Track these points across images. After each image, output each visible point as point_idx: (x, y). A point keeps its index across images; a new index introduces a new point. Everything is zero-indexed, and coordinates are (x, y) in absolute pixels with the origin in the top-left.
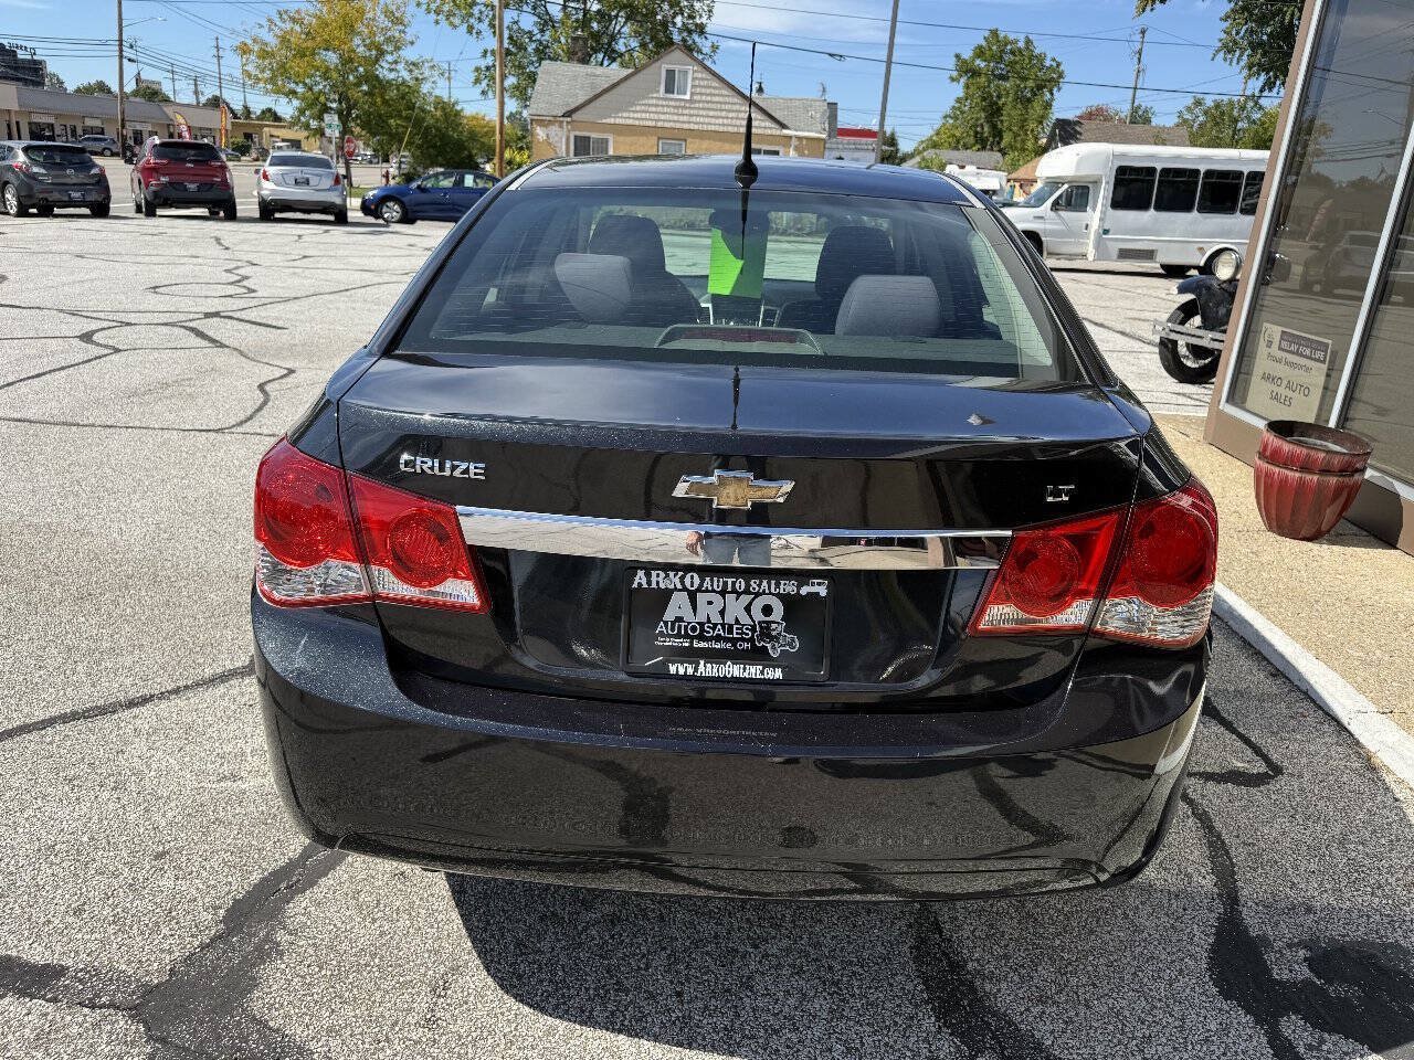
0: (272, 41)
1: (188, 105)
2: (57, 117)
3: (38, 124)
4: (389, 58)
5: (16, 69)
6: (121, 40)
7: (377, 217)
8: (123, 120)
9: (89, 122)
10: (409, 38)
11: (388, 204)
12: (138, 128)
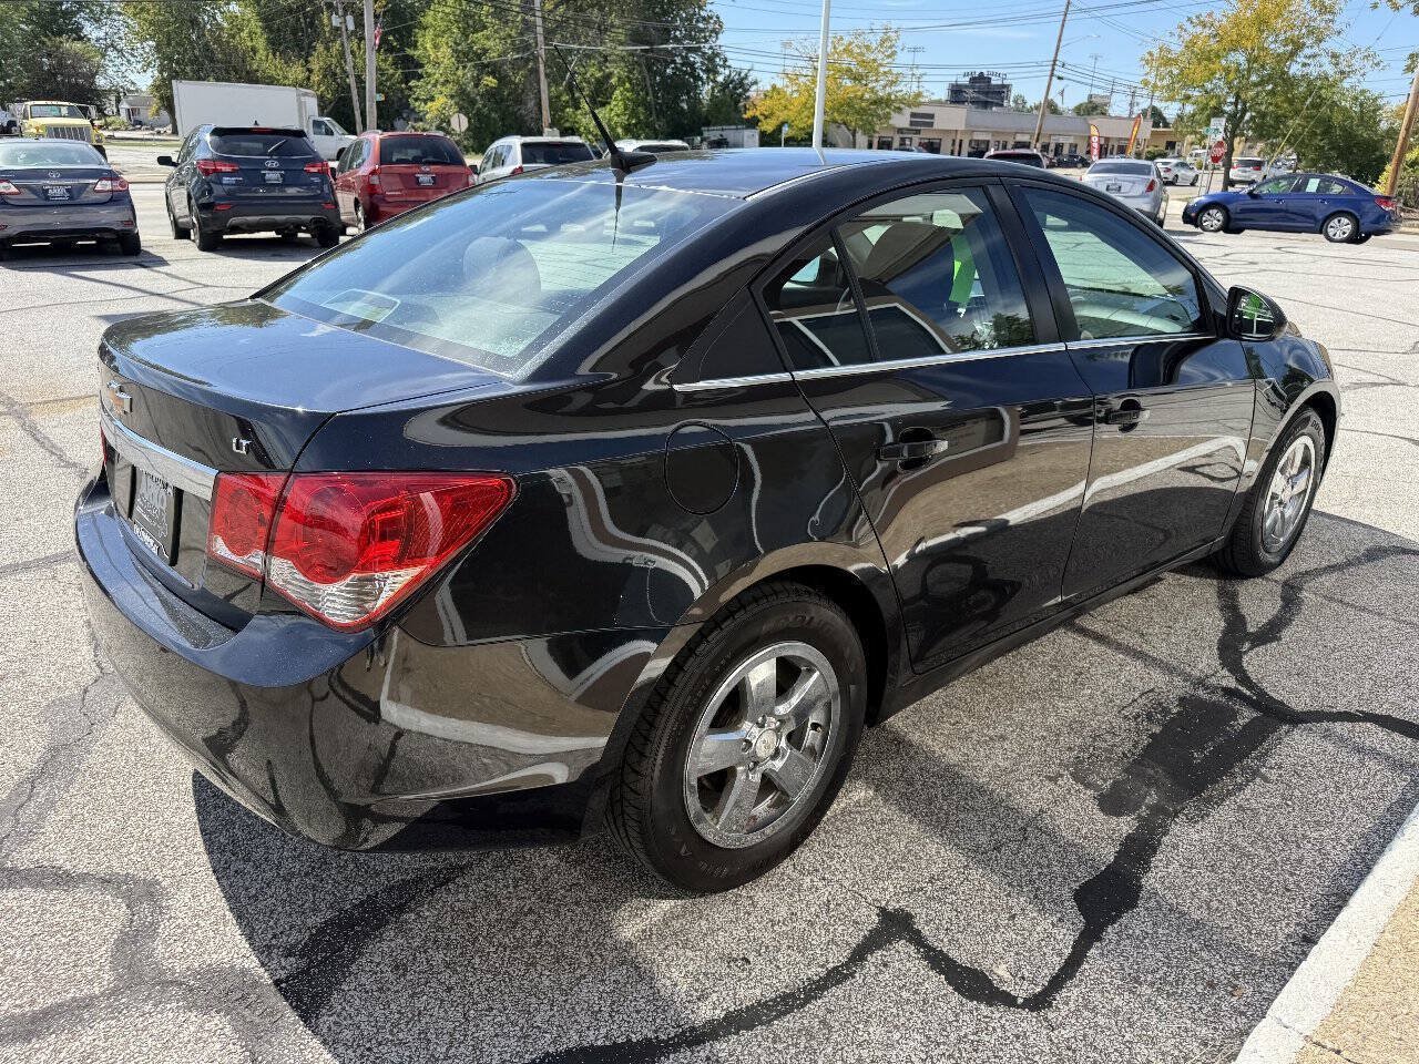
0: (1177, 48)
1: (1120, 118)
2: (994, 133)
3: (978, 142)
4: (1307, 51)
5: (987, 94)
6: (1055, 61)
7: (1197, 226)
8: (1039, 135)
9: (1020, 138)
10: (1336, 27)
11: (1211, 212)
12: (1061, 141)
